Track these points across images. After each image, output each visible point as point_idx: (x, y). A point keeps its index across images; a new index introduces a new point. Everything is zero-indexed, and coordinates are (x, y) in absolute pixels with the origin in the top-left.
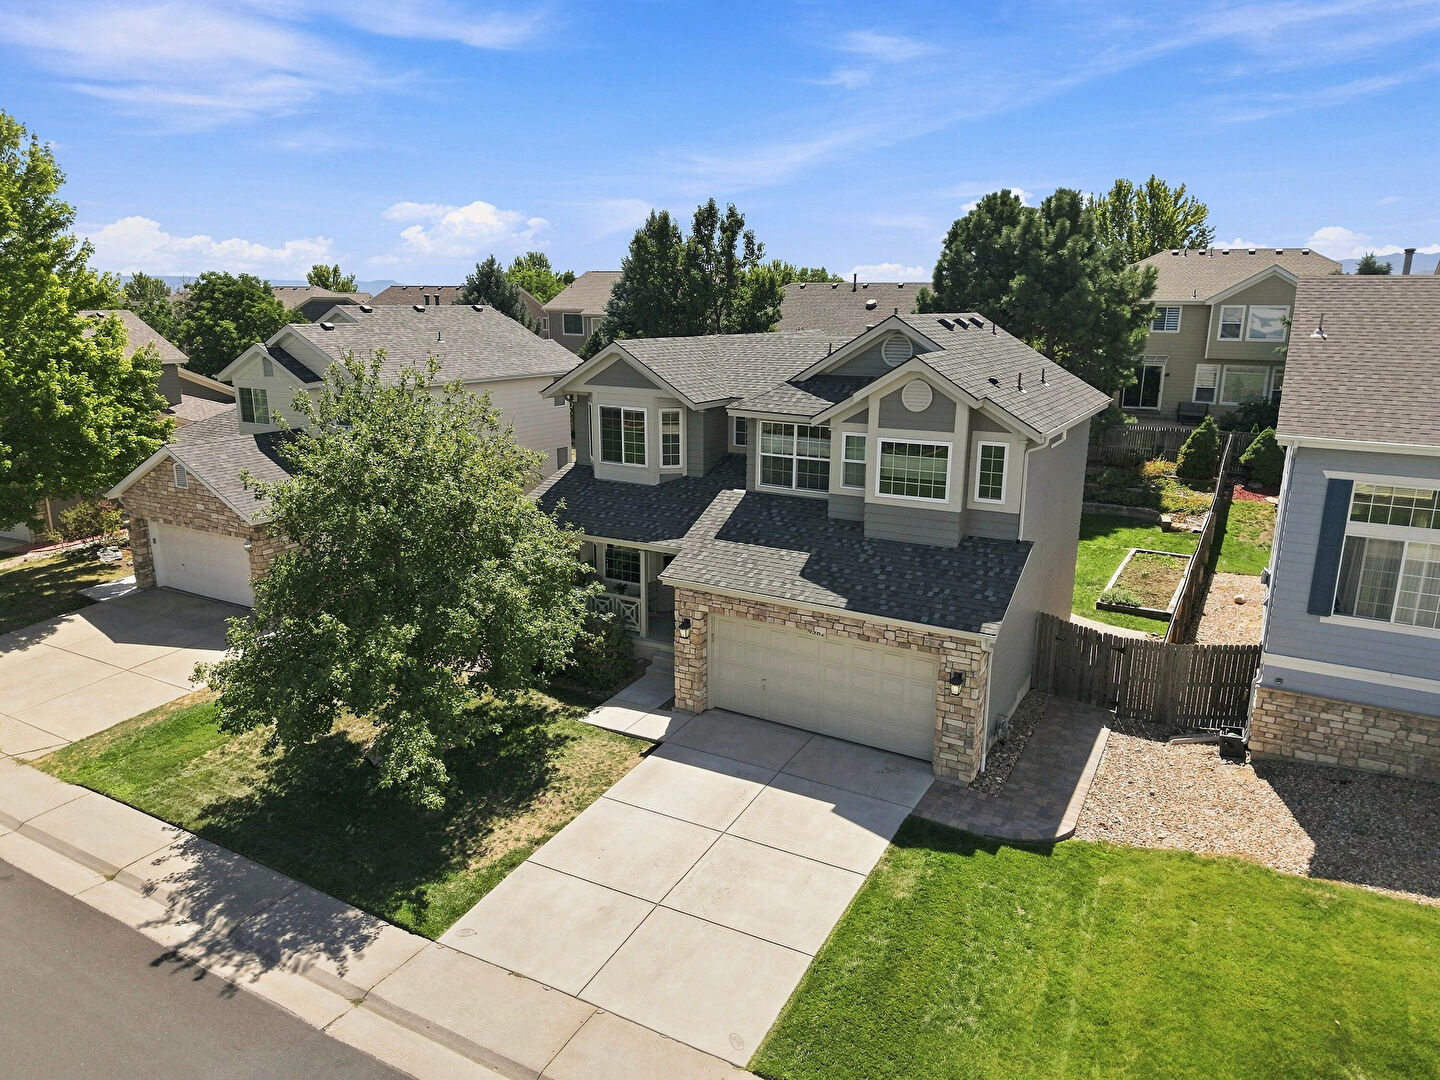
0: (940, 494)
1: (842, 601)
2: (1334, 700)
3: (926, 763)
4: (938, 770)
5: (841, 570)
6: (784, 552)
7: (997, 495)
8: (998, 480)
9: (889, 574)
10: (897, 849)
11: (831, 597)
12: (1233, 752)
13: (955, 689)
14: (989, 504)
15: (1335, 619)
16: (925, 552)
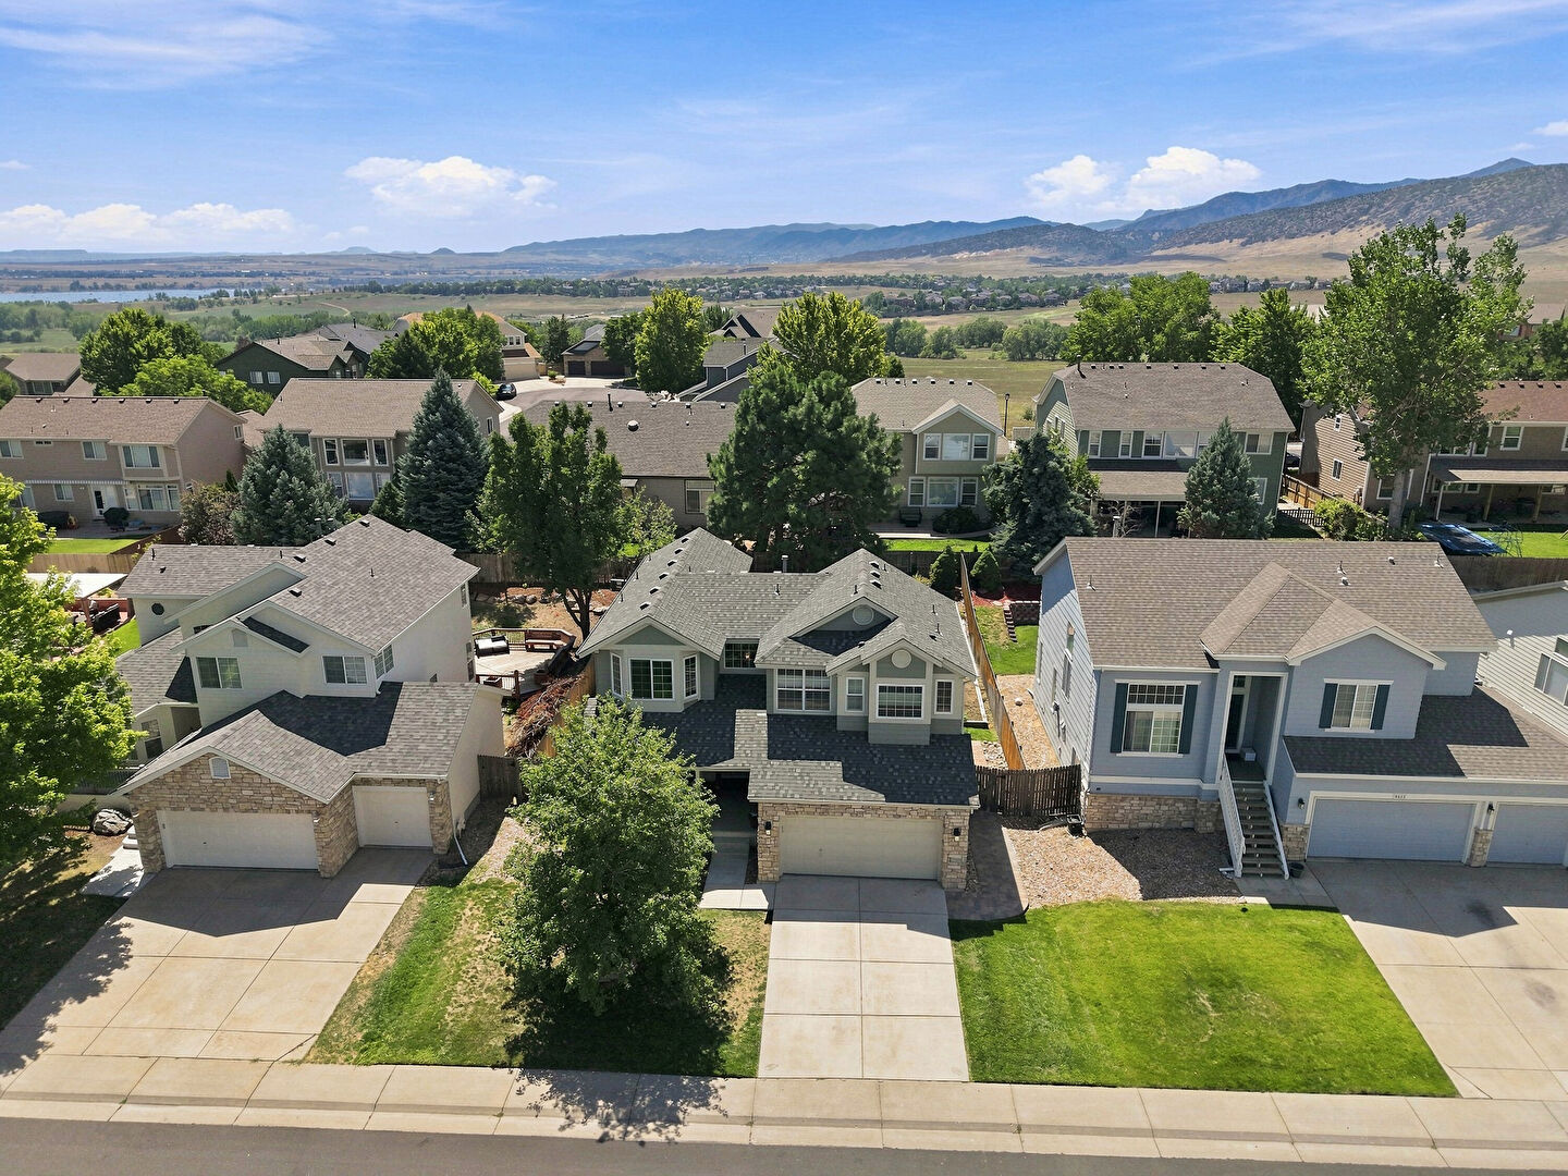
0: (918, 714)
1: (881, 797)
2: (1124, 794)
3: (936, 881)
4: (945, 885)
5: (868, 772)
6: (823, 763)
7: (948, 708)
8: (948, 701)
9: (898, 770)
10: (957, 943)
11: (873, 794)
12: (1076, 830)
13: (957, 838)
14: (943, 714)
15: (1124, 754)
16: (911, 750)
